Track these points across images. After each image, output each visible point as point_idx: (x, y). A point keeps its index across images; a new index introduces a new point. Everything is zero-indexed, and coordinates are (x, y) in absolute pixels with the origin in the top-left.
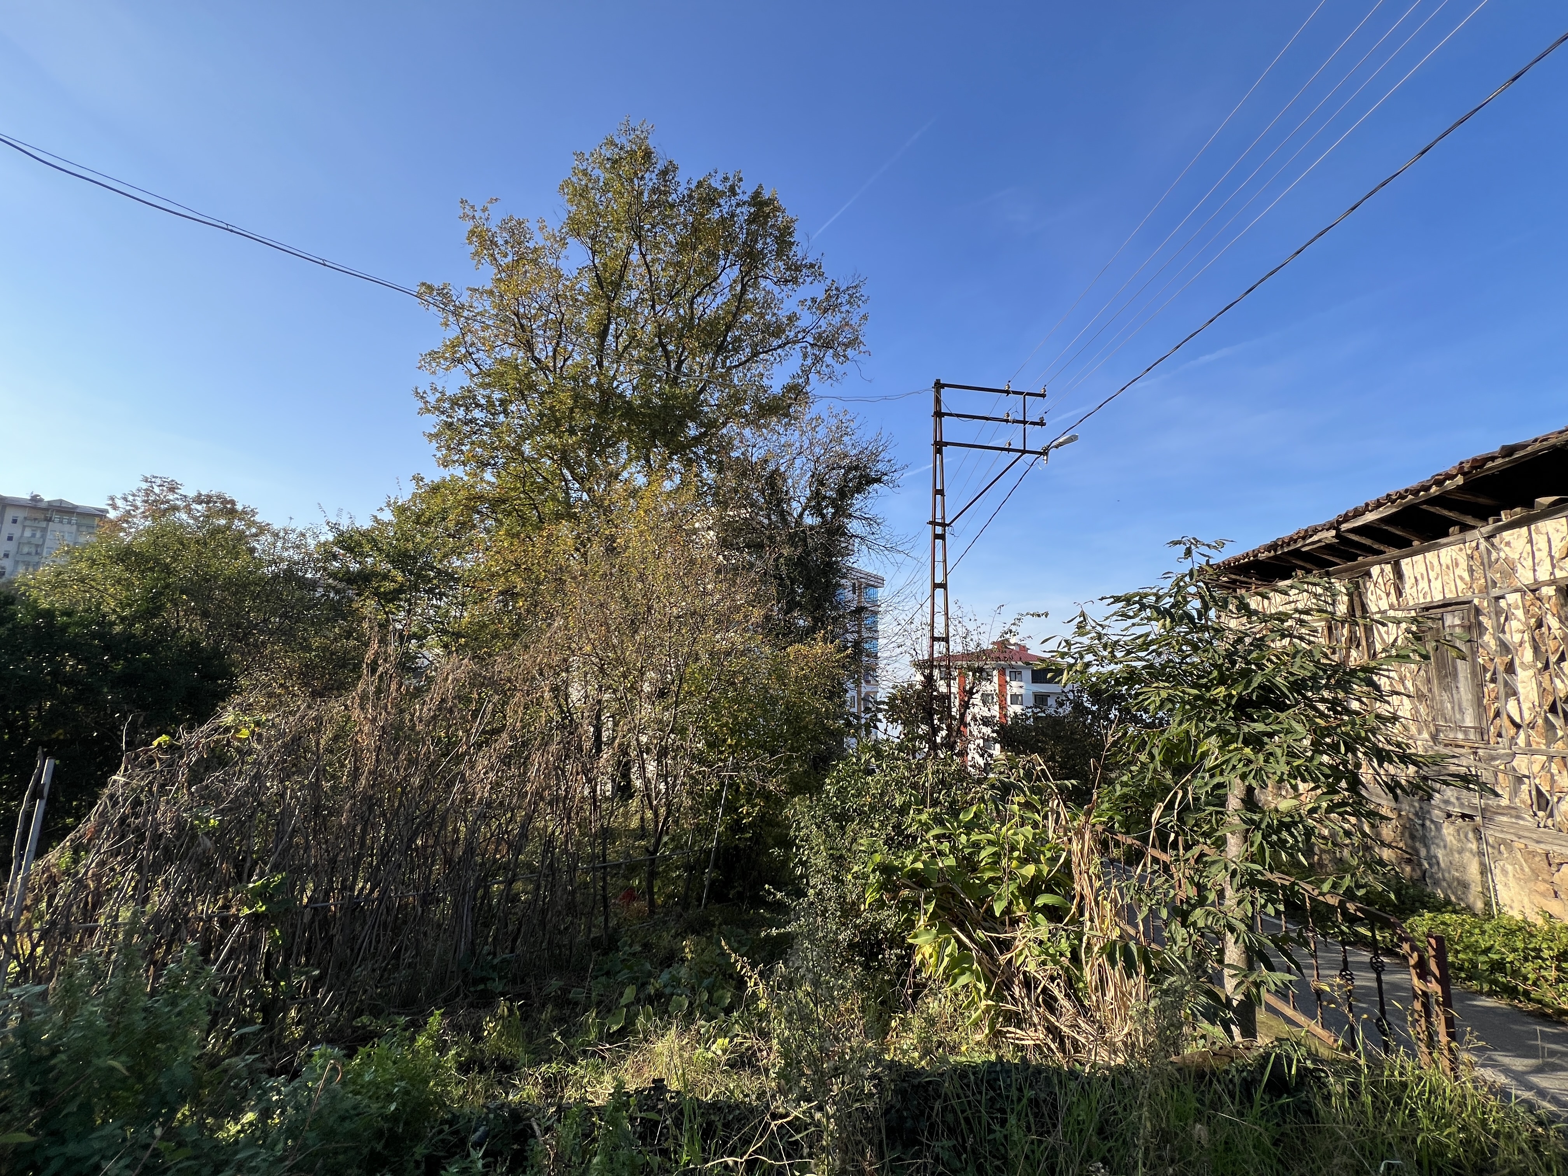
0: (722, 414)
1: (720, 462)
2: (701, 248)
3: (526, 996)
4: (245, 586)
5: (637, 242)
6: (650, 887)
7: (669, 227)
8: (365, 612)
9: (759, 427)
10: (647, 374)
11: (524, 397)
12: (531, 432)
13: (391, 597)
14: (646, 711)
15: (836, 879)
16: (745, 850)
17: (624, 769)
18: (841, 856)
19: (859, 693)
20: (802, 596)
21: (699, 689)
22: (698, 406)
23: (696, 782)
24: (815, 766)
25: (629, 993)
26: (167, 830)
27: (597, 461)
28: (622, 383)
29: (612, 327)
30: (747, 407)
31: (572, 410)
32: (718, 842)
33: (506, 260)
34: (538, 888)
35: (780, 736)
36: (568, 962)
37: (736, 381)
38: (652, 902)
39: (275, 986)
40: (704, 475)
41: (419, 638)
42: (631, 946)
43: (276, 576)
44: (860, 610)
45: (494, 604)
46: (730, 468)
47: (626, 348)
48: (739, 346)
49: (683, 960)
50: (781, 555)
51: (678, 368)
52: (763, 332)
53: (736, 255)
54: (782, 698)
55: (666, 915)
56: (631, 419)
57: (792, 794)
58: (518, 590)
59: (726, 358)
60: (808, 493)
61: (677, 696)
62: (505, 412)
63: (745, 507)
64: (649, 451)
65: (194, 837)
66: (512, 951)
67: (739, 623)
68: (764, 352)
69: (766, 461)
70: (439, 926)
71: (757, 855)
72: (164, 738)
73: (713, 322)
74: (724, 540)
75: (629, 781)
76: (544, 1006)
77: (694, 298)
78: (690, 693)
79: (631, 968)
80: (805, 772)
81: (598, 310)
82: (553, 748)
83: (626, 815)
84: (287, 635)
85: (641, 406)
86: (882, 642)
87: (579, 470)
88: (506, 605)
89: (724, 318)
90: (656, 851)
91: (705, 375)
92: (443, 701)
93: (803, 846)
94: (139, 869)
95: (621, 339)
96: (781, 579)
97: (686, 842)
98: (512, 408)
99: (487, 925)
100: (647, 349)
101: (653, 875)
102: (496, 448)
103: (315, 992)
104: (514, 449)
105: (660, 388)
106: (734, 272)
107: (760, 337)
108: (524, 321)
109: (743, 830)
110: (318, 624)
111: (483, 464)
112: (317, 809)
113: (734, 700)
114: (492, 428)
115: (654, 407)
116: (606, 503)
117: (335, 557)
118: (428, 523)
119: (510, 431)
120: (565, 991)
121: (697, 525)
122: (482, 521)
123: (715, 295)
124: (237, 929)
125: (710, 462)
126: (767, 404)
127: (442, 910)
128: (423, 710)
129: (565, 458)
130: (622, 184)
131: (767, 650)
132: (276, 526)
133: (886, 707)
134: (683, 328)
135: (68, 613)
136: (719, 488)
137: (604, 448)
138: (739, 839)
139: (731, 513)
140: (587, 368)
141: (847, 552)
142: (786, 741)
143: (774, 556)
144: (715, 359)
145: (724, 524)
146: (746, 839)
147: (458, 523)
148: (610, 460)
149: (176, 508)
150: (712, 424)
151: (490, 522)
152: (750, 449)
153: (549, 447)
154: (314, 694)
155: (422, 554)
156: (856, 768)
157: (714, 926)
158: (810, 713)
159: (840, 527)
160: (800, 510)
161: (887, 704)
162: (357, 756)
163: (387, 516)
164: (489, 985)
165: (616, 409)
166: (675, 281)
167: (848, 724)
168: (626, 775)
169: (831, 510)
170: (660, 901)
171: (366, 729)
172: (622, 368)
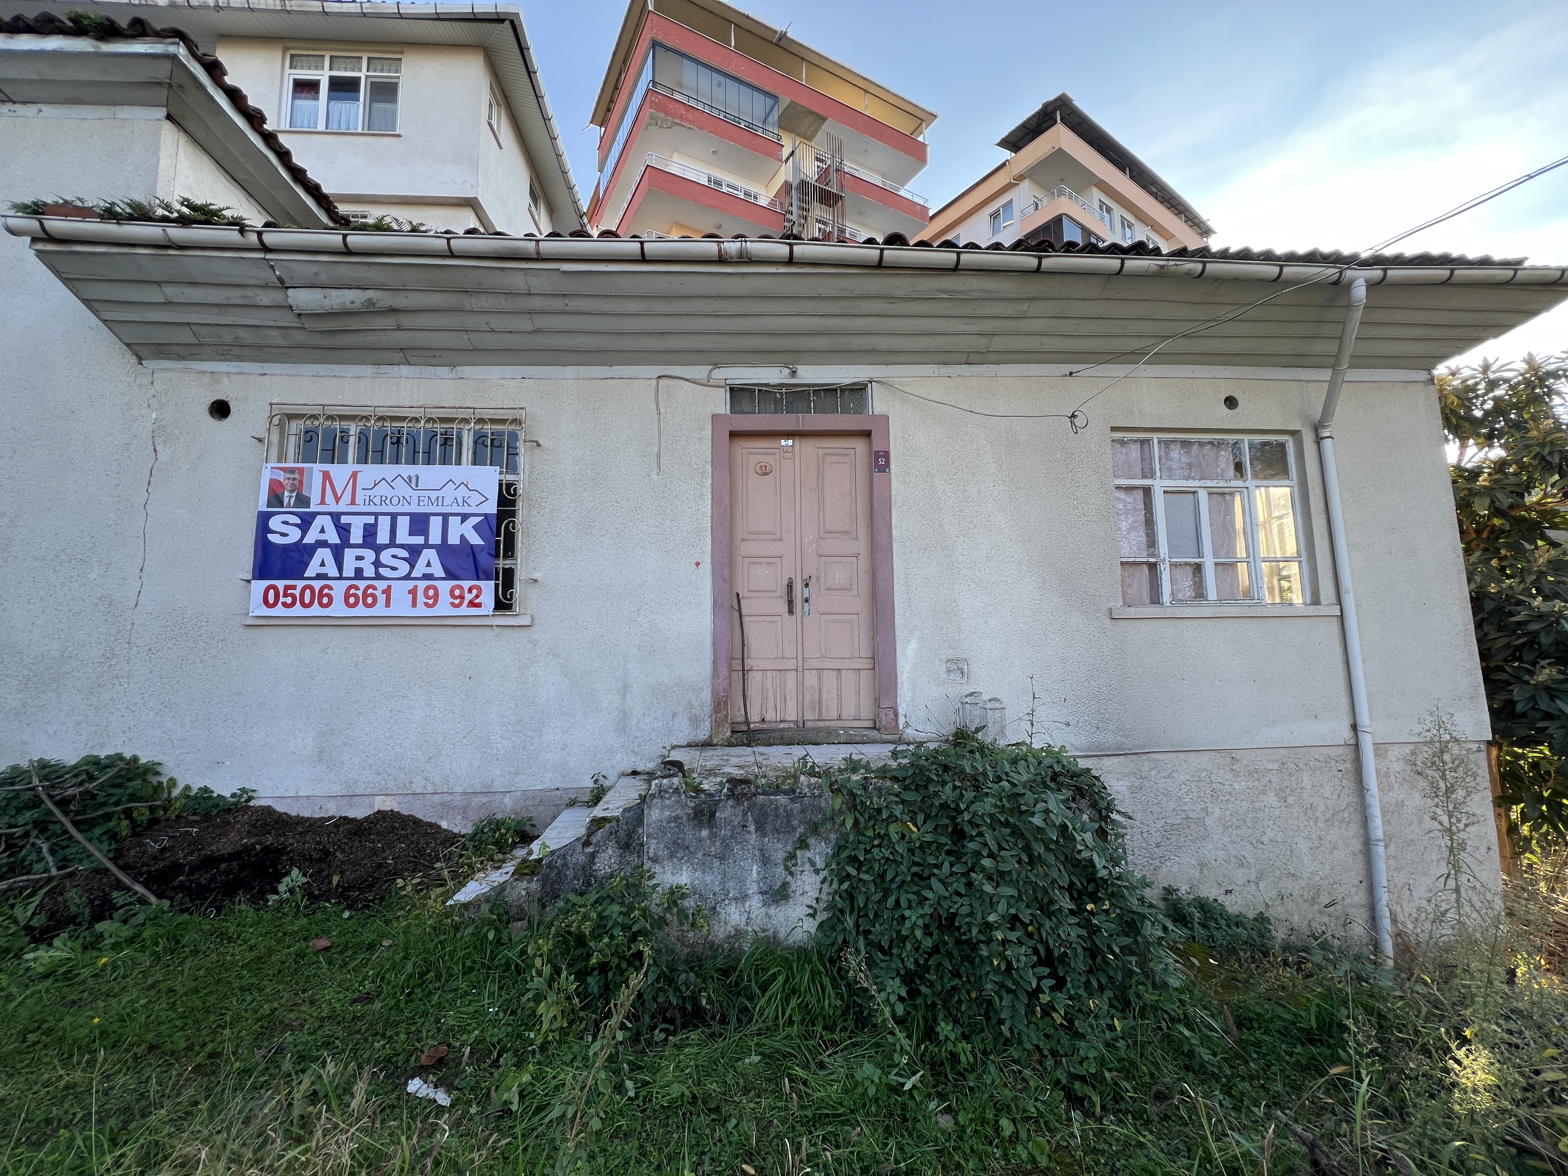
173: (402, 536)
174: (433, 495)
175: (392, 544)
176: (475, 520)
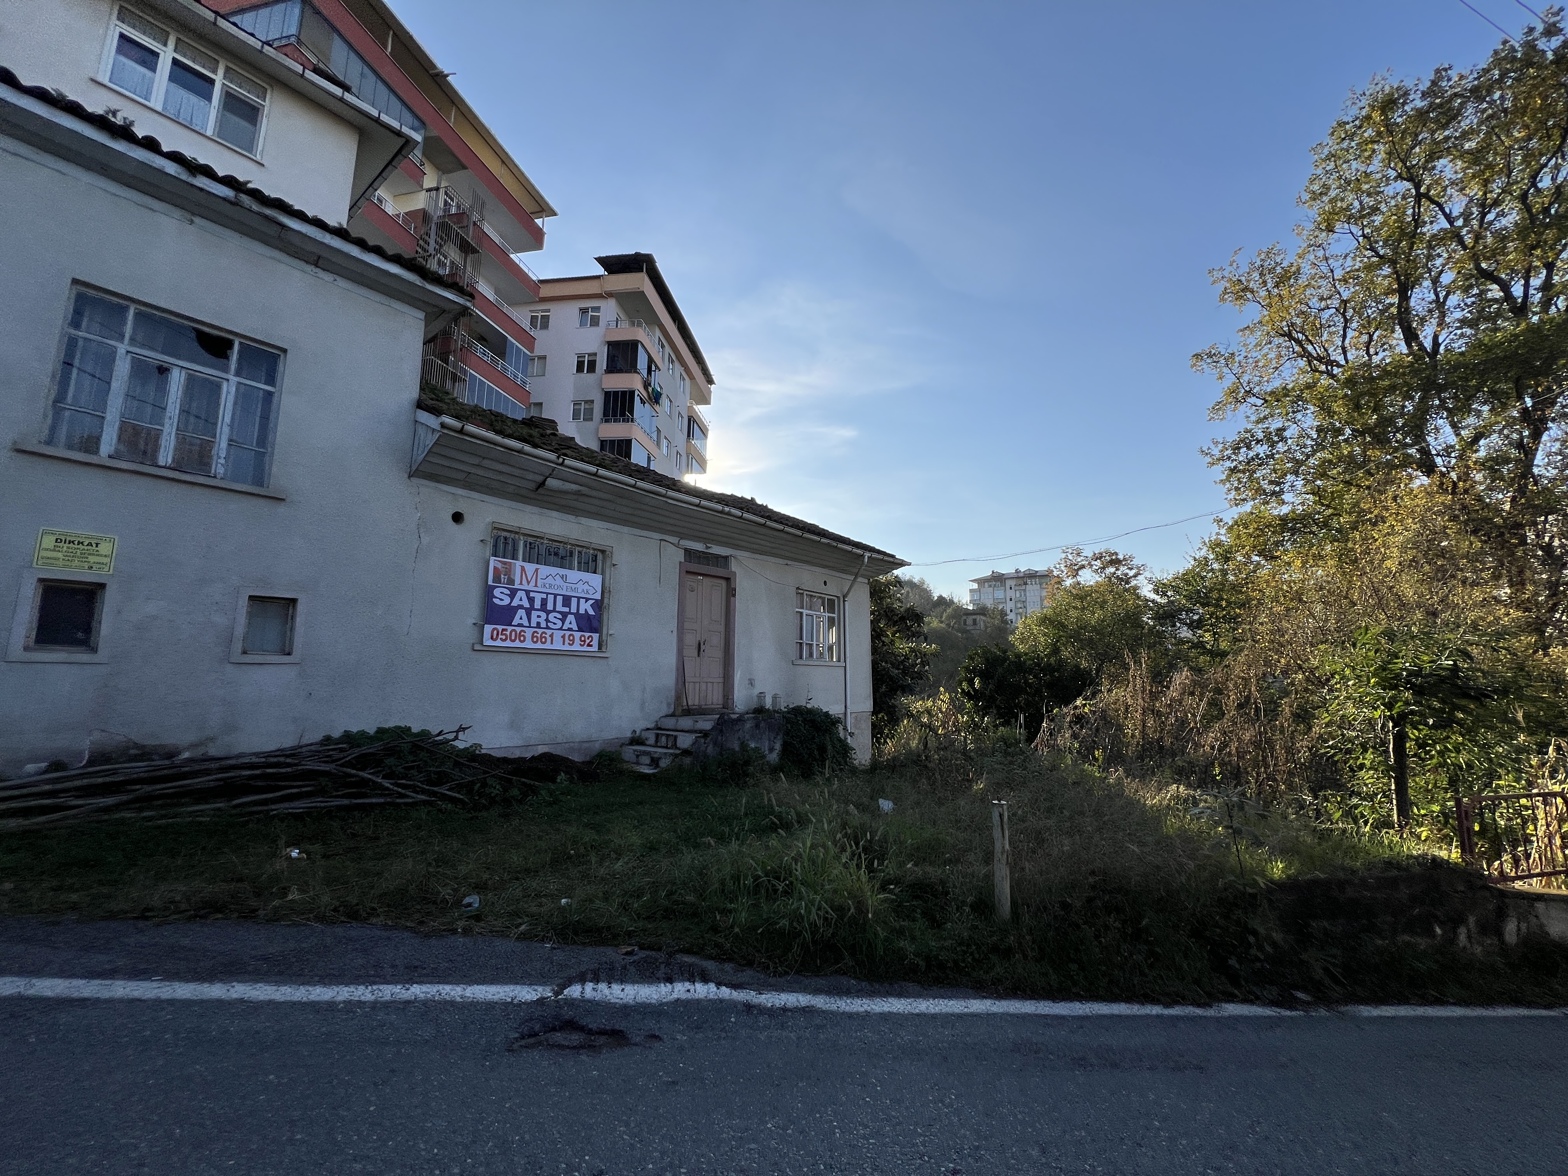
72: (1058, 709)
149: (1083, 566)
173: (559, 607)
174: (574, 586)
175: (554, 611)
176: (591, 602)
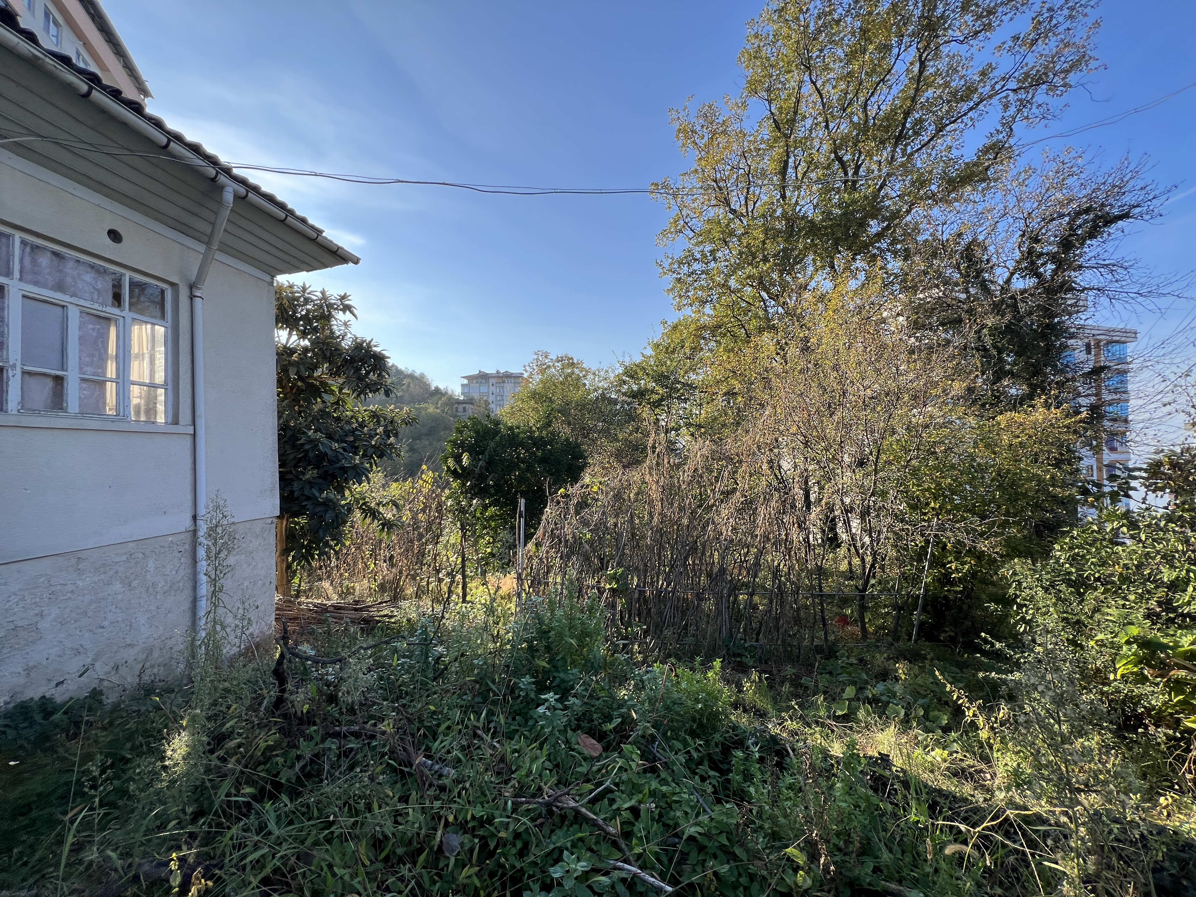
0: (906, 203)
1: (906, 250)
2: (871, 47)
3: (770, 673)
4: (584, 406)
5: (807, 73)
6: (862, 618)
7: (837, 44)
8: (644, 415)
9: (949, 203)
10: (827, 190)
11: (726, 243)
12: (734, 269)
13: (657, 404)
14: (846, 478)
15: (1073, 642)
16: (955, 601)
17: (830, 523)
18: (1078, 622)
19: (1099, 461)
20: (1014, 364)
21: (898, 459)
22: (878, 203)
23: (899, 538)
24: (1039, 533)
25: (850, 691)
26: (569, 537)
27: (788, 278)
28: (803, 206)
29: (791, 160)
30: (933, 187)
31: (764, 243)
32: (926, 590)
33: (703, 141)
34: (771, 602)
35: (991, 501)
36: (798, 657)
37: (919, 165)
38: (864, 629)
39: (626, 629)
40: (889, 266)
41: (677, 430)
42: (848, 658)
43: (597, 398)
44: (1097, 371)
45: (720, 402)
46: (918, 252)
47: (805, 174)
48: (921, 128)
49: (897, 679)
50: (984, 326)
51: (856, 173)
52: (949, 102)
53: (913, 34)
54: (993, 466)
55: (878, 641)
56: (813, 236)
57: (1009, 557)
58: (736, 390)
59: (906, 145)
60: (1017, 255)
61: (876, 465)
62: (715, 259)
63: (937, 286)
64: (832, 258)
65: (581, 543)
66: (757, 641)
67: (938, 397)
68: (951, 123)
69: (960, 235)
70: (708, 616)
71: (970, 607)
72: (562, 490)
73: (890, 117)
74: (916, 322)
75: (836, 534)
76: (783, 683)
77: (867, 100)
78: (890, 463)
79: (850, 674)
80: (1025, 537)
81: (778, 151)
82: (773, 504)
83: (835, 560)
84: (606, 432)
85: (823, 220)
86: (1133, 403)
87: (774, 290)
88: (729, 403)
89: (901, 107)
90: (865, 590)
91: (885, 170)
92: (696, 470)
93: (1025, 605)
94: (561, 558)
95: (799, 168)
96: (985, 350)
97: (893, 587)
98: (719, 254)
99: (738, 621)
100: (824, 168)
101: (863, 609)
102: (711, 289)
103: (645, 637)
104: (723, 285)
105: (839, 199)
106: (912, 54)
107: (946, 108)
108: (721, 184)
109: (953, 583)
110: (621, 425)
111: (704, 302)
112: (633, 535)
113: (936, 468)
114: (707, 274)
115: (835, 218)
116: (799, 311)
117: (625, 382)
118: (673, 352)
119: (720, 272)
120: (798, 677)
121: (885, 314)
122: (706, 344)
123: (890, 87)
124: (605, 595)
125: (895, 253)
126: (958, 176)
127: (709, 605)
128: (685, 475)
129: (762, 283)
130: (789, 28)
131: (972, 421)
132: (593, 369)
133: (1144, 475)
134: (858, 135)
135: (518, 428)
136: (907, 274)
137: (792, 267)
138: (949, 591)
139: (921, 296)
140: (773, 203)
141: (1077, 309)
142: (999, 507)
143: (975, 328)
144: (894, 151)
145: (914, 308)
146: (956, 592)
147: (691, 348)
148: (798, 275)
149: (549, 367)
150: (896, 215)
151: (712, 344)
152: (940, 228)
153: (749, 277)
154: (624, 467)
155: (672, 373)
156: (1099, 536)
157: (926, 658)
158: (1029, 480)
159: (1064, 283)
160: (1007, 275)
161: (1146, 471)
162: (651, 503)
163: (649, 352)
164: (744, 658)
165: (800, 230)
166: (847, 93)
167: (1085, 492)
168: (833, 529)
169: (1051, 267)
170: (871, 630)
171: (654, 487)
172: (802, 193)
